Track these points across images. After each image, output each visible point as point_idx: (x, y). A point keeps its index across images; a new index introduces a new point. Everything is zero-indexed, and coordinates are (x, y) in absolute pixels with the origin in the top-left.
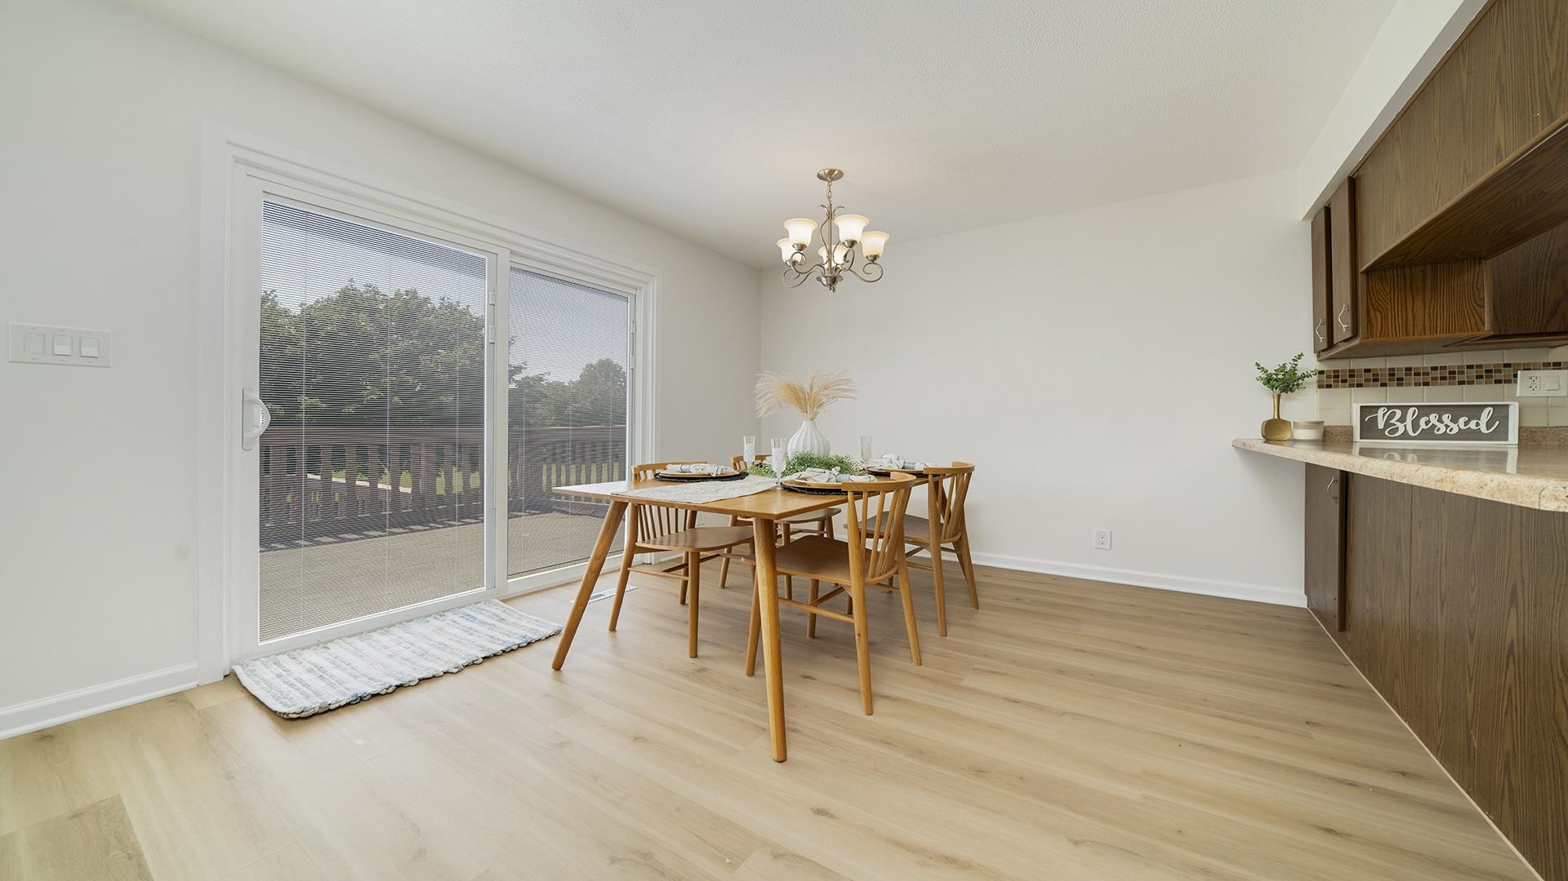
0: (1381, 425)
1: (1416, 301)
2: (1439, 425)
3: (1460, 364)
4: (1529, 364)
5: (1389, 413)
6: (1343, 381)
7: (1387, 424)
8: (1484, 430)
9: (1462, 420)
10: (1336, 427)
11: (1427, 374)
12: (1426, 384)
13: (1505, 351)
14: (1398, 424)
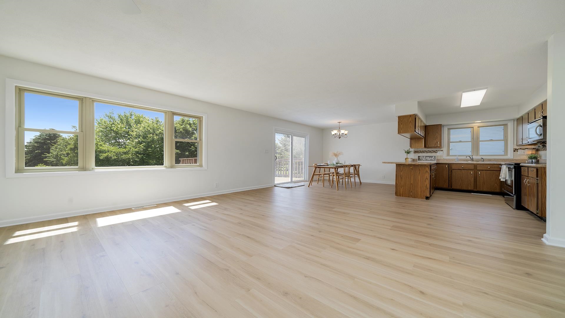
2: (428, 159)
3: (431, 150)
4: (439, 150)
6: (418, 152)
8: (433, 160)
10: (415, 159)
11: (427, 151)
14: (423, 159)
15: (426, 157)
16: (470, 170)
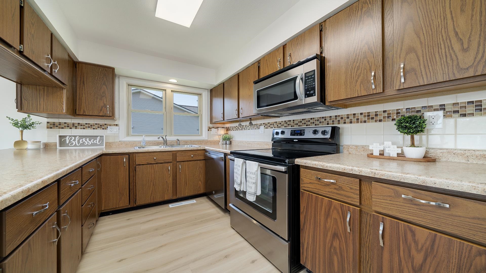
0: (67, 142)
1: (41, 99)
2: (86, 142)
3: (94, 123)
4: (111, 124)
5: (70, 138)
6: (56, 126)
7: (70, 142)
8: (98, 143)
9: (92, 140)
10: (52, 143)
11: (84, 125)
12: (84, 129)
13: (105, 120)
14: (73, 142)
15: (81, 137)
16: (166, 164)
